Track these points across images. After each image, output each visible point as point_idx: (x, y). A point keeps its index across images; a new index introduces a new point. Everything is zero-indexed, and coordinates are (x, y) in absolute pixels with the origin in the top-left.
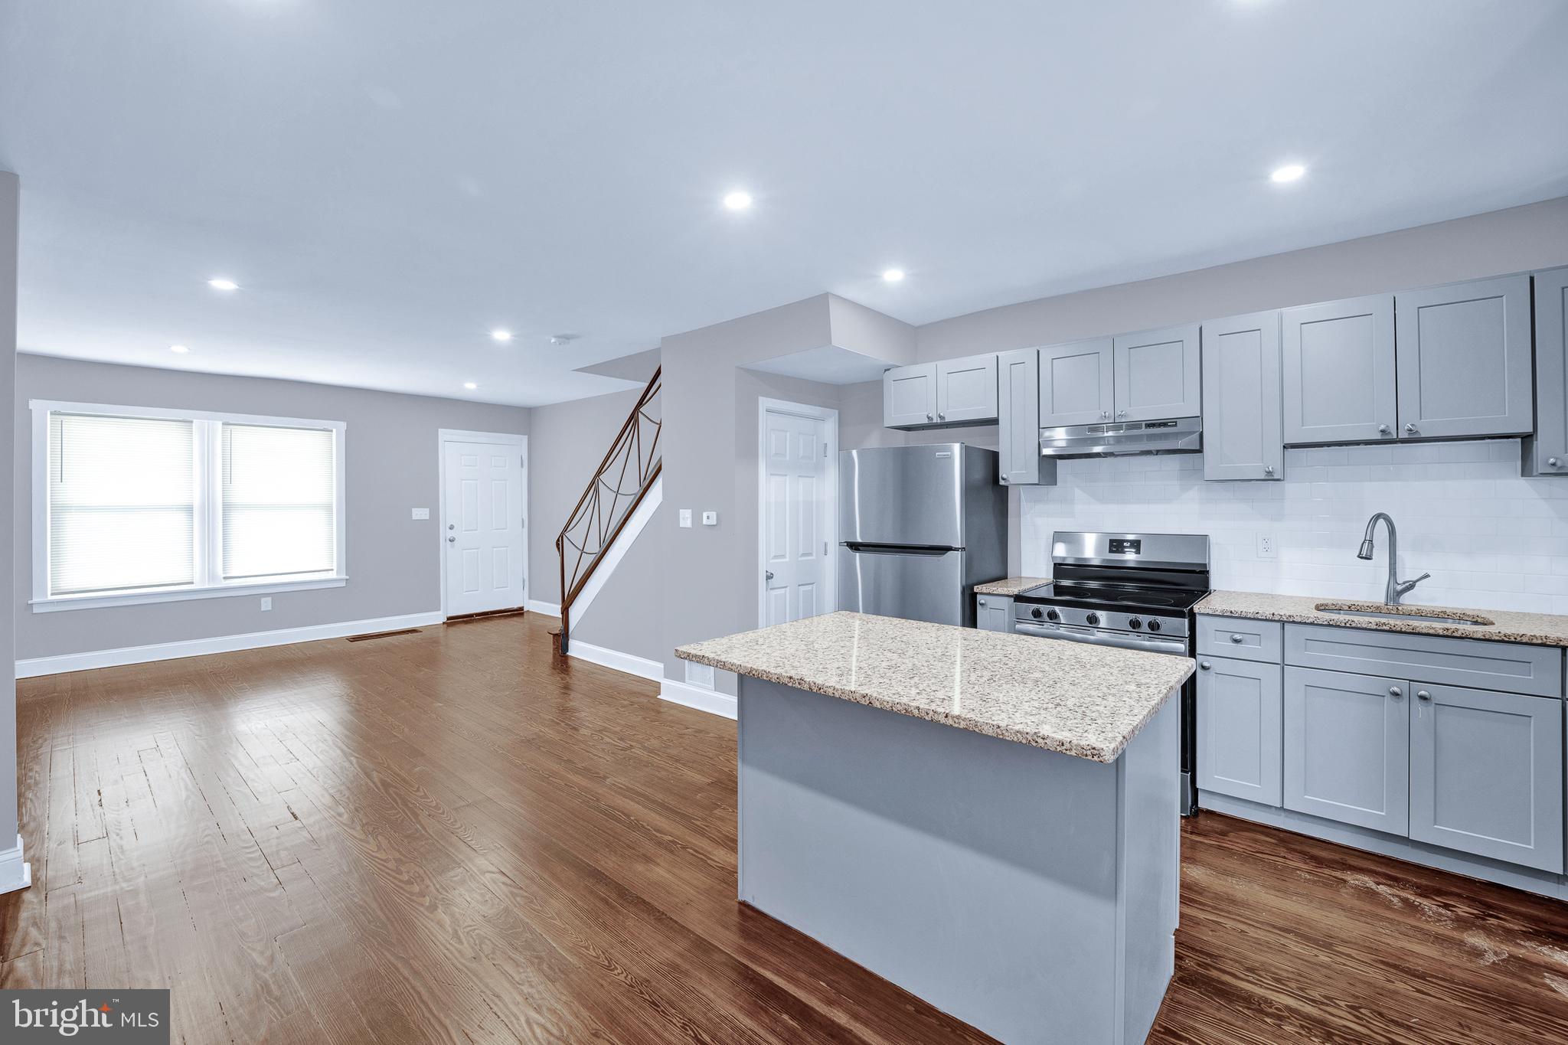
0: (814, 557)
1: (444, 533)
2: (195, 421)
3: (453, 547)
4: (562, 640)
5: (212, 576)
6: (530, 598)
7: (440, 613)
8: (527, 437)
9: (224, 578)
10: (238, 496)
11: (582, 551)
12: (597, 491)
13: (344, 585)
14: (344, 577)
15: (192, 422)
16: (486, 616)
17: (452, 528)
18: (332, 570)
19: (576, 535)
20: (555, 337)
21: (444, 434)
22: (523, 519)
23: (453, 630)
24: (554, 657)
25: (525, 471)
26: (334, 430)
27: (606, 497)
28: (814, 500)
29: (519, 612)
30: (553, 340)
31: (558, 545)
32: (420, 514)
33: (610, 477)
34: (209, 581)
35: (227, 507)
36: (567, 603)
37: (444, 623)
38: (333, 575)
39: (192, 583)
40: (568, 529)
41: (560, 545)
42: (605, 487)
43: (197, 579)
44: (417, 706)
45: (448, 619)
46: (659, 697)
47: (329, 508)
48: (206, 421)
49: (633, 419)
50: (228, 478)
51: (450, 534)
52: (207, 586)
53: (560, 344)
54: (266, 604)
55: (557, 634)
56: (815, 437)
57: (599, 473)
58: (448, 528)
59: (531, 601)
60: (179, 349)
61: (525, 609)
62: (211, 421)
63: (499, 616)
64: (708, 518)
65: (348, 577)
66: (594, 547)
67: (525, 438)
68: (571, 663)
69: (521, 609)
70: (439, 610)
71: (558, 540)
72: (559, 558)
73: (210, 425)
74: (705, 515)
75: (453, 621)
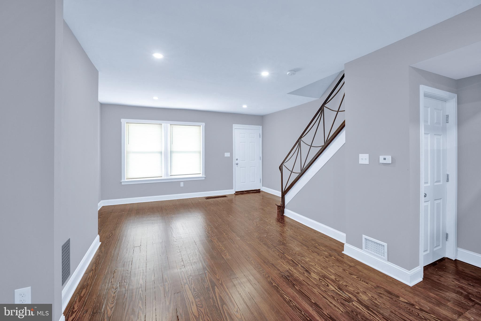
0: (441, 183)
1: (235, 162)
2: (163, 124)
3: (237, 166)
4: (281, 208)
5: (167, 175)
6: (262, 186)
7: (233, 190)
8: (262, 126)
9: (171, 175)
10: (175, 149)
11: (292, 172)
12: (300, 144)
13: (204, 179)
14: (204, 176)
15: (162, 124)
16: (248, 192)
17: (237, 160)
18: (201, 174)
19: (289, 164)
20: (289, 71)
21: (235, 126)
22: (260, 157)
23: (237, 196)
24: (278, 215)
25: (261, 139)
26: (201, 126)
27: (304, 148)
28: (441, 149)
29: (258, 191)
30: (288, 73)
31: (280, 168)
32: (227, 155)
33: (307, 139)
34: (166, 177)
35: (171, 152)
36: (284, 193)
37: (234, 194)
38: (201, 175)
39: (162, 177)
40: (285, 162)
41: (281, 168)
42: (303, 143)
43: (163, 175)
44: (230, 238)
45: (236, 192)
46: (342, 252)
47: (200, 152)
48: (166, 124)
49: (321, 110)
50: (172, 143)
51: (237, 162)
52: (166, 178)
53: (291, 74)
54: (182, 184)
55: (280, 206)
56: (442, 111)
57: (301, 137)
58: (236, 160)
59: (263, 187)
60: (156, 98)
61: (261, 190)
62: (167, 124)
63: (252, 192)
64: (385, 159)
65: (205, 176)
66: (298, 170)
67: (261, 127)
68: (286, 219)
69: (259, 190)
70: (233, 189)
71: (280, 166)
72: (281, 174)
73: (166, 125)
74: (381, 158)
75: (238, 193)
